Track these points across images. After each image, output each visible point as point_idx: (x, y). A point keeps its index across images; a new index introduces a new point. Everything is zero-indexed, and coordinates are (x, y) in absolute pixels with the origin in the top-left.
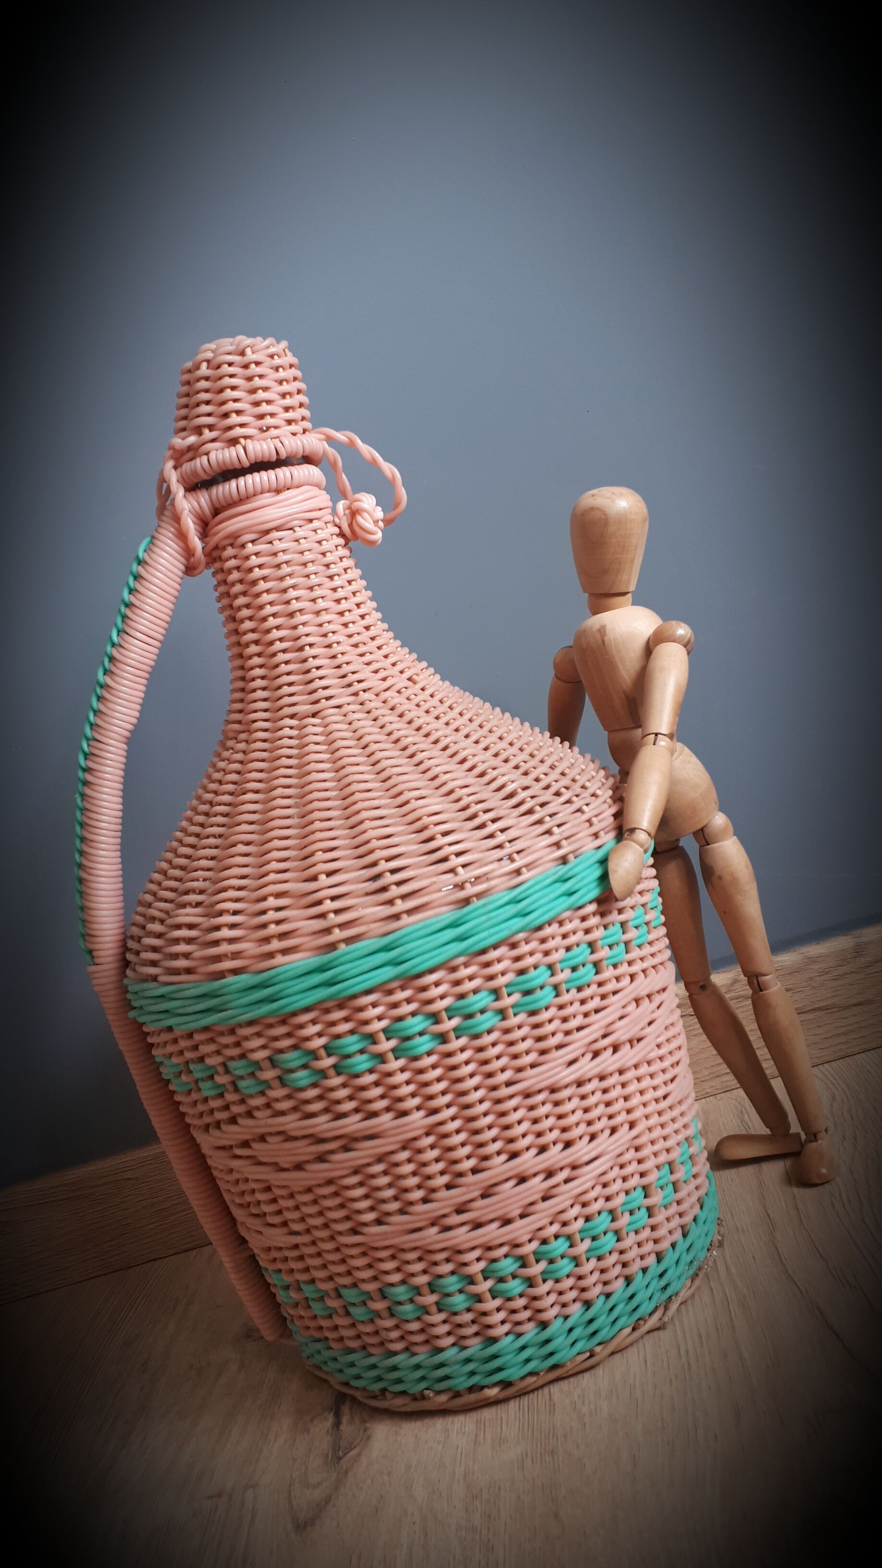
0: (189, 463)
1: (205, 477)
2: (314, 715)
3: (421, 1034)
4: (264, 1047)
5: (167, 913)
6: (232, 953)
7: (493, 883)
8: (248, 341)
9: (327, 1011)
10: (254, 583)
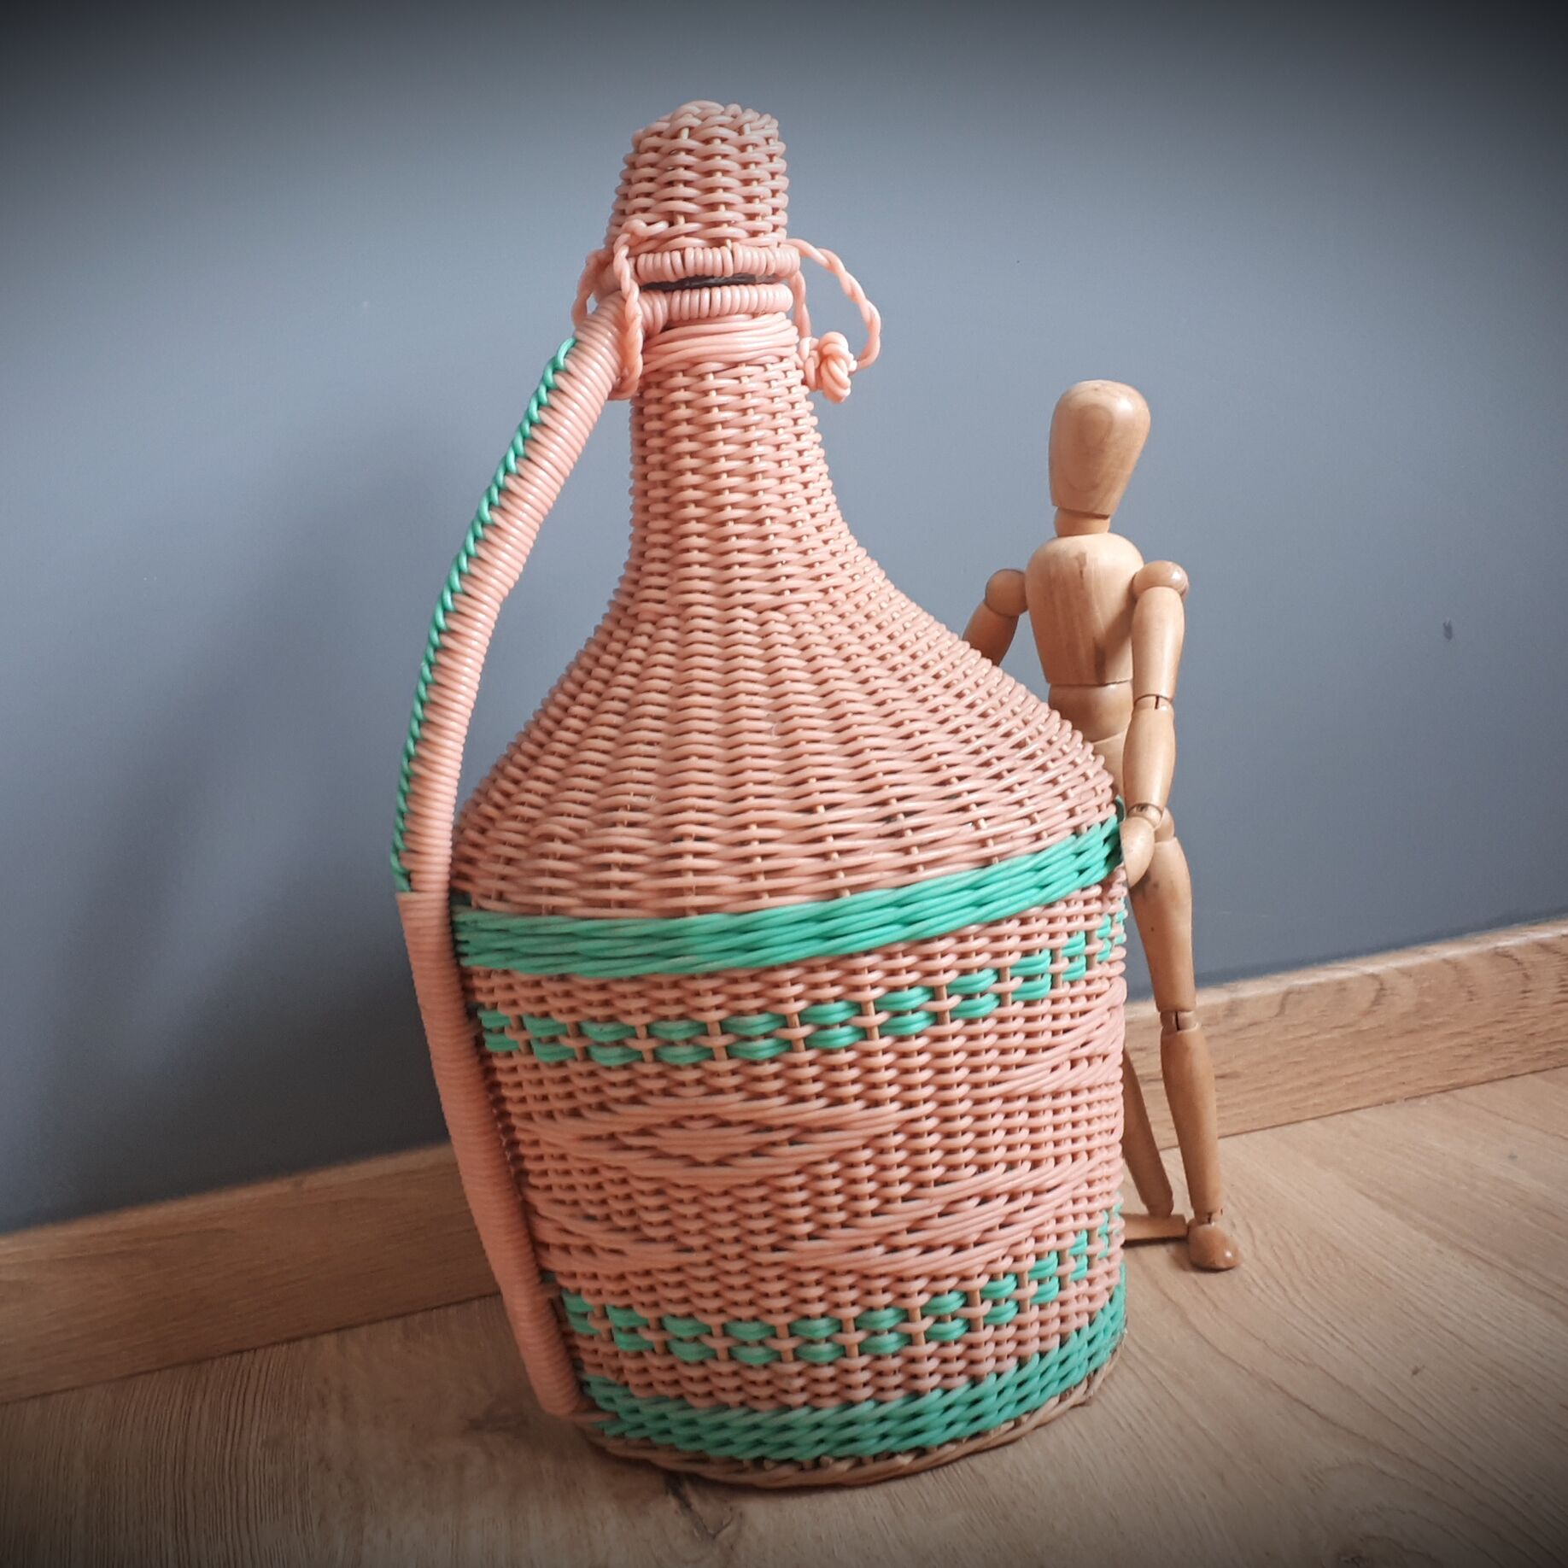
0: (651, 256)
2: (775, 609)
3: (914, 1011)
4: (719, 1007)
5: (577, 830)
6: (697, 888)
7: (1017, 843)
9: (814, 970)
10: (710, 427)
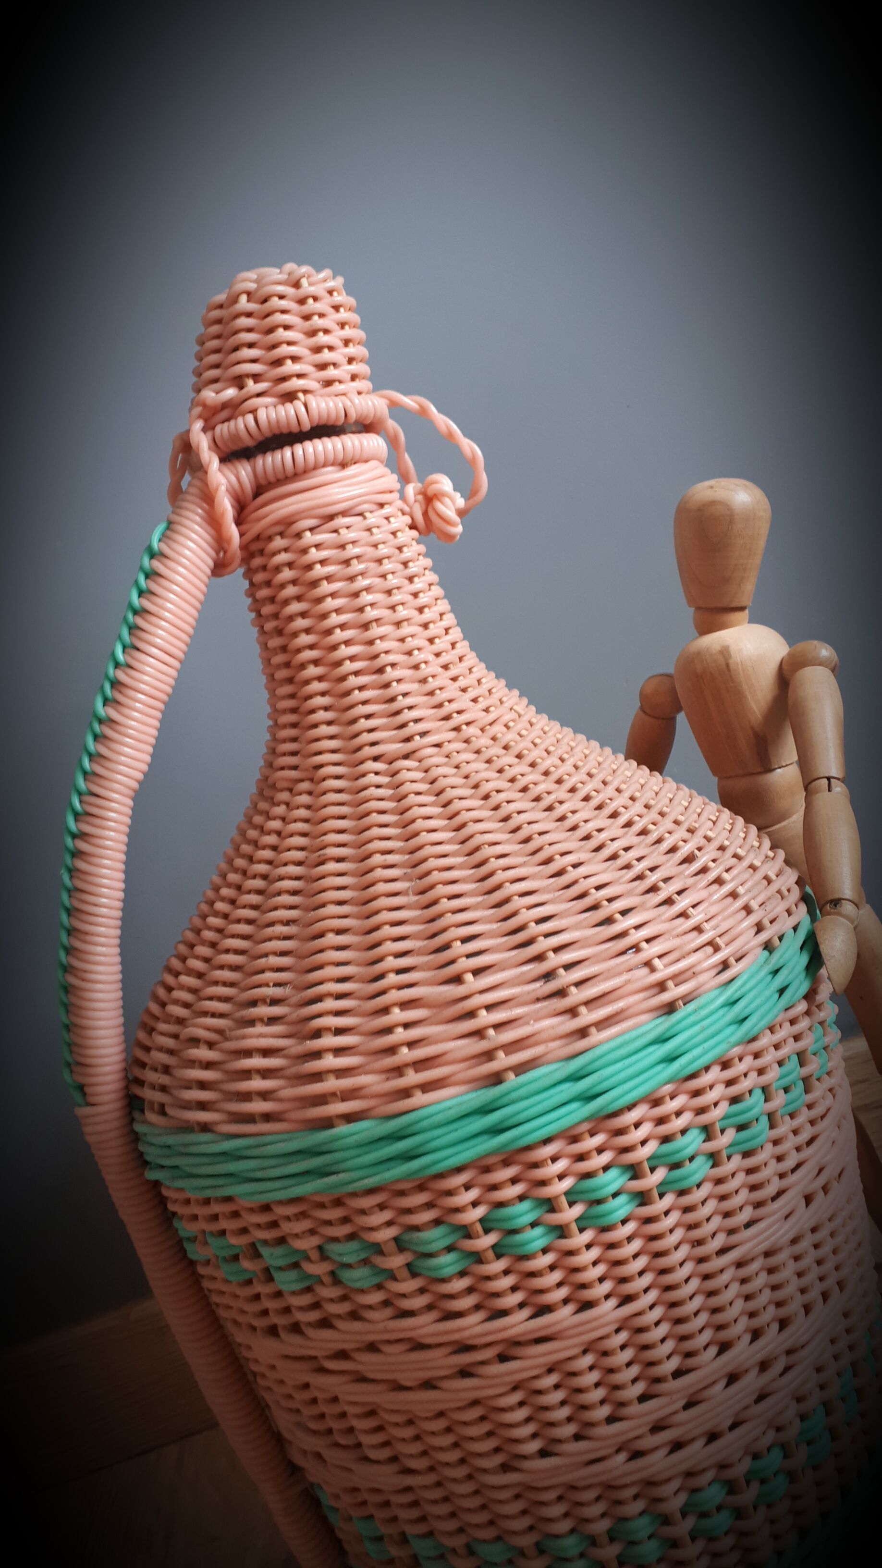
0: (226, 424)
1: (250, 443)
2: (406, 757)
3: (615, 1195)
4: (389, 1223)
5: (220, 1032)
6: (342, 1092)
7: (702, 978)
8: (304, 269)
9: (487, 1170)
10: (315, 584)
